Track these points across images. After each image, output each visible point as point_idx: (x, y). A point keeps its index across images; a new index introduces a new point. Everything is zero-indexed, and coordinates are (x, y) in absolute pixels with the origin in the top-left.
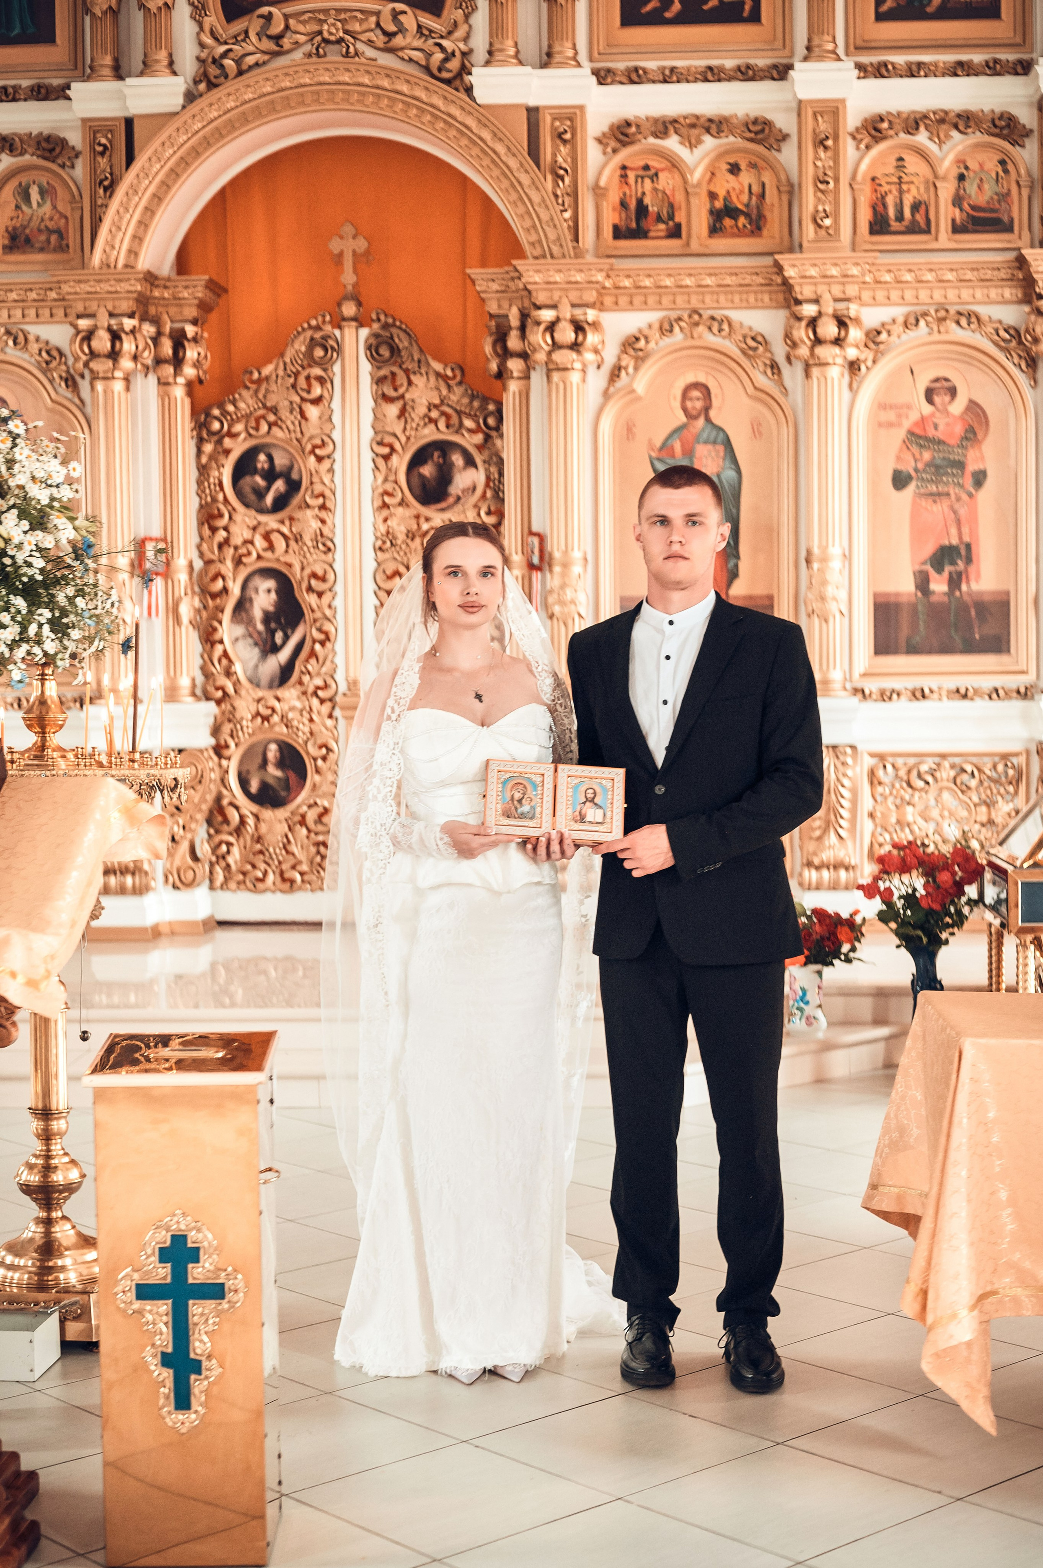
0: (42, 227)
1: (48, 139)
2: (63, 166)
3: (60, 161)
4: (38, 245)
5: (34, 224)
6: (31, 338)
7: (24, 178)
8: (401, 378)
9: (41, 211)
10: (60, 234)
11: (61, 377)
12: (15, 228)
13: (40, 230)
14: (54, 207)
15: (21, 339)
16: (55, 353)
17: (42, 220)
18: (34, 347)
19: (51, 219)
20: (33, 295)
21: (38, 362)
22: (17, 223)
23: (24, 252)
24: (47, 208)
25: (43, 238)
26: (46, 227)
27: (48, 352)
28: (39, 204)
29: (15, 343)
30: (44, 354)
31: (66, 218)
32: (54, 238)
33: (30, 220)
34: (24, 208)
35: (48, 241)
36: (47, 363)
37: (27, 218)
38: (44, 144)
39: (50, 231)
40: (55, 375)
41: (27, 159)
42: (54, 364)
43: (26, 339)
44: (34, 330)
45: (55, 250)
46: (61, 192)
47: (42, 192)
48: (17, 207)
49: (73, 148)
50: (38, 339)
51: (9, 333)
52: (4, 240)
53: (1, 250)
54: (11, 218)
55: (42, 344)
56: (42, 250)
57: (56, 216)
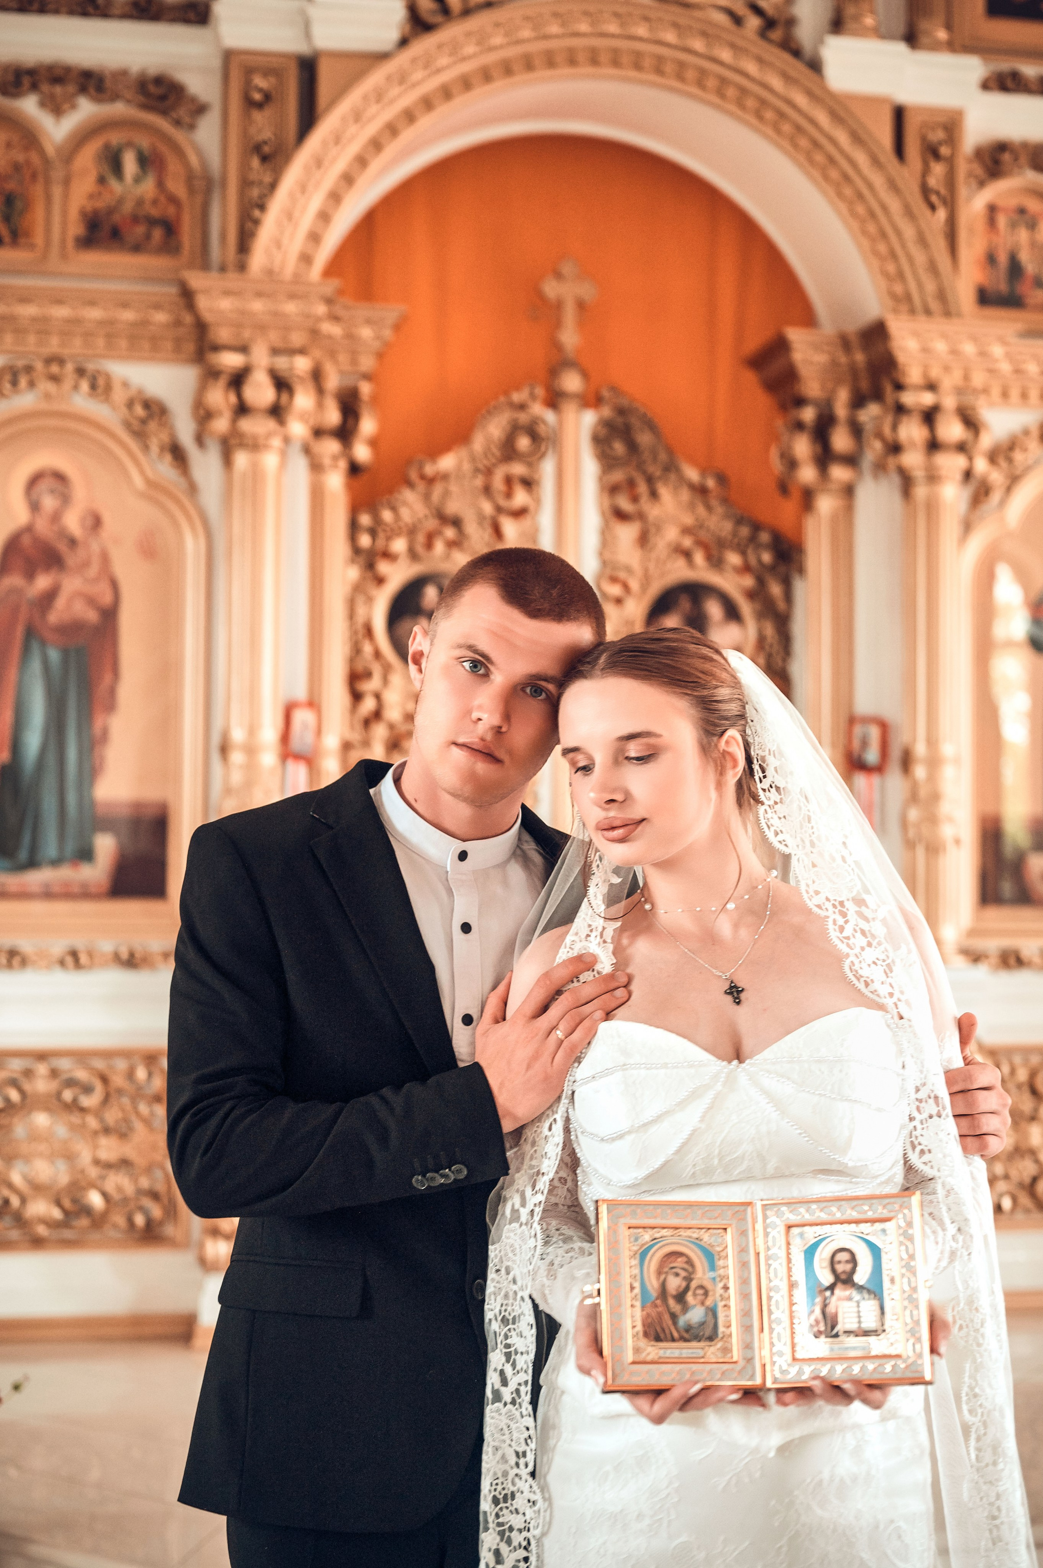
0: (140, 214)
1: (159, 80)
2: (178, 123)
3: (174, 115)
4: (131, 241)
5: (128, 207)
6: (116, 384)
7: (115, 138)
8: (642, 488)
9: (139, 190)
10: (170, 229)
11: (162, 447)
12: (96, 212)
13: (135, 219)
14: (160, 184)
15: (101, 382)
16: (155, 408)
17: (141, 203)
18: (119, 396)
19: (155, 202)
20: (127, 314)
21: (127, 422)
22: (100, 204)
23: (108, 250)
24: (148, 187)
25: (140, 229)
26: (146, 214)
27: (145, 406)
28: (137, 180)
29: (93, 387)
30: (139, 411)
31: (178, 203)
32: (158, 234)
33: (121, 202)
34: (112, 182)
35: (148, 237)
36: (142, 421)
37: (117, 198)
38: (152, 89)
39: (152, 222)
40: (153, 441)
41: (119, 109)
42: (153, 424)
43: (109, 385)
44: (119, 370)
45: (158, 251)
46: (173, 166)
47: (143, 161)
48: (102, 180)
49: (193, 100)
50: (125, 384)
51: (81, 372)
52: (76, 229)
53: (70, 243)
54: (91, 196)
55: (132, 392)
56: (137, 248)
57: (163, 199)
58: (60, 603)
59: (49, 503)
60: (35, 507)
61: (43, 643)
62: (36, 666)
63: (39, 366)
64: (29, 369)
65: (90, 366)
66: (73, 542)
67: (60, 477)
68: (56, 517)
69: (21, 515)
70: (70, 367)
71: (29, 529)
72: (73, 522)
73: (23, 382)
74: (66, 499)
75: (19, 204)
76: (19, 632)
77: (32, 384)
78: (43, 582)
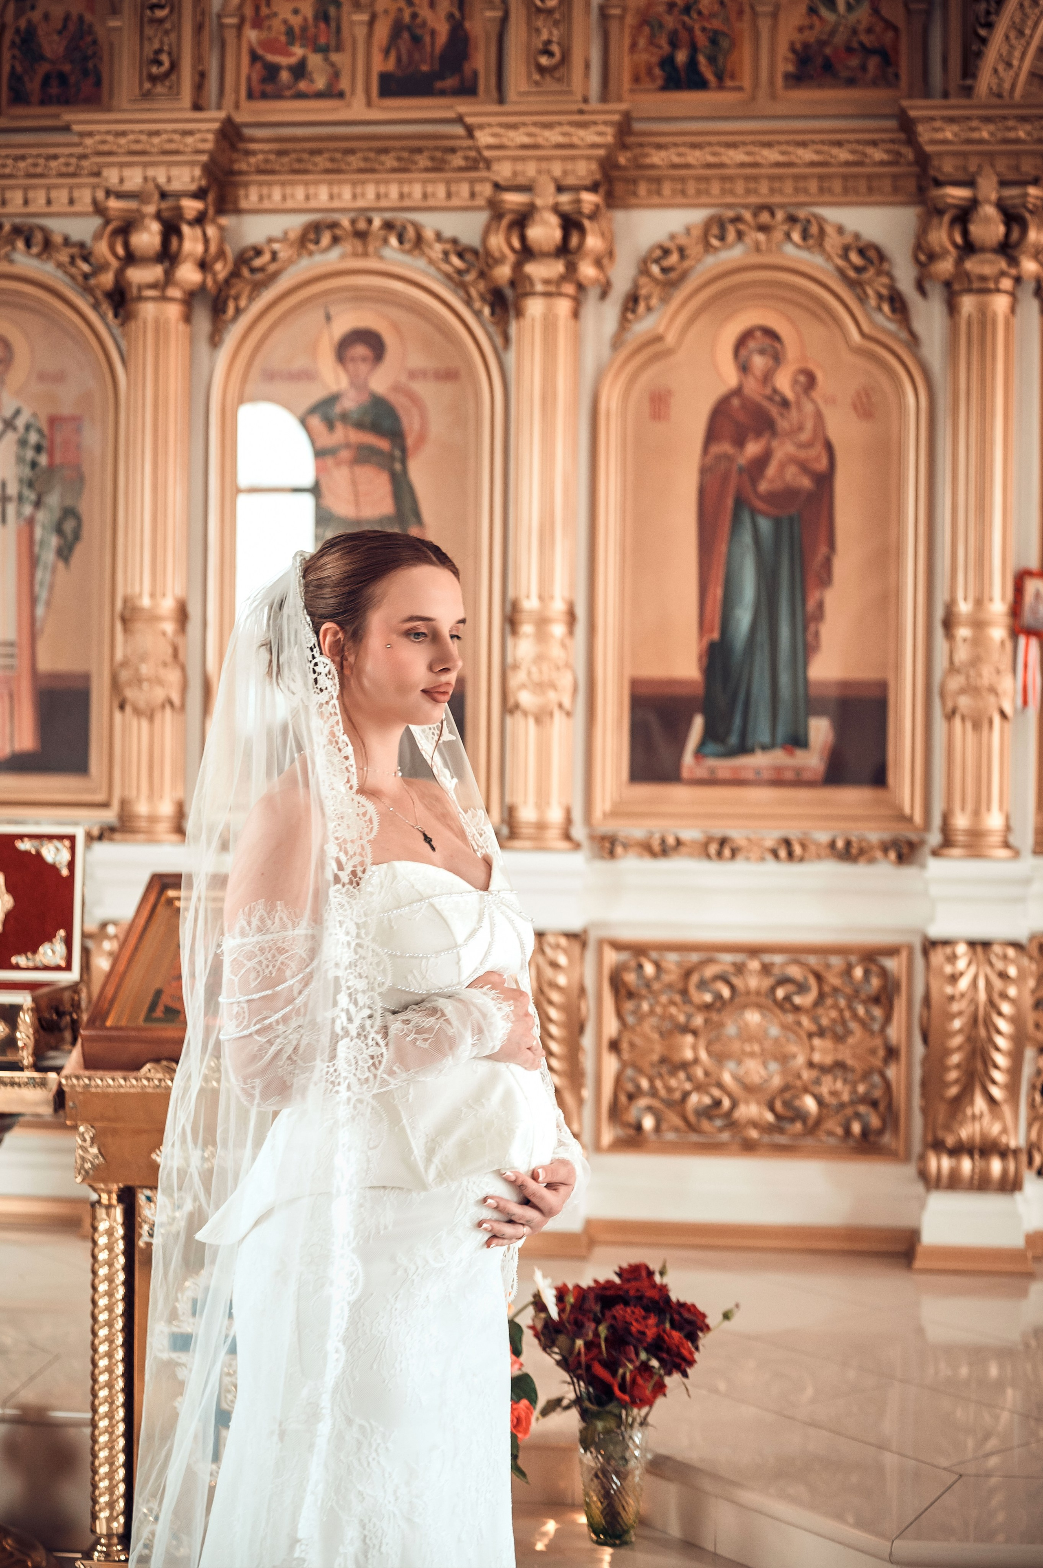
0: (855, 45)
4: (844, 74)
5: (839, 39)
6: (829, 230)
9: (852, 18)
11: (880, 297)
12: (806, 46)
13: (849, 50)
14: (876, 11)
15: (814, 229)
16: (872, 254)
17: (854, 32)
18: (833, 242)
19: (869, 31)
20: (843, 155)
21: (841, 272)
22: (810, 37)
23: (820, 86)
25: (854, 62)
26: (861, 44)
27: (861, 252)
28: (850, 8)
29: (805, 236)
30: (854, 258)
31: (896, 29)
32: (873, 63)
33: (833, 33)
34: (824, 12)
35: (864, 68)
36: (859, 270)
37: (828, 28)
39: (868, 51)
40: (870, 292)
42: (870, 273)
43: (822, 232)
44: (832, 215)
45: (874, 83)
48: (812, 11)
50: (840, 230)
51: (792, 219)
52: (785, 66)
53: (780, 82)
54: (801, 29)
55: (848, 239)
56: (851, 82)
57: (879, 27)
58: (771, 471)
59: (759, 362)
60: (744, 368)
61: (754, 512)
62: (747, 538)
63: (747, 215)
64: (738, 219)
65: (802, 213)
66: (785, 403)
67: (771, 334)
68: (767, 377)
69: (731, 378)
70: (780, 215)
71: (738, 392)
72: (784, 382)
73: (731, 235)
74: (777, 358)
75: (725, 43)
76: (730, 503)
77: (740, 235)
78: (753, 449)
